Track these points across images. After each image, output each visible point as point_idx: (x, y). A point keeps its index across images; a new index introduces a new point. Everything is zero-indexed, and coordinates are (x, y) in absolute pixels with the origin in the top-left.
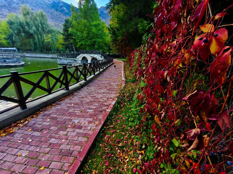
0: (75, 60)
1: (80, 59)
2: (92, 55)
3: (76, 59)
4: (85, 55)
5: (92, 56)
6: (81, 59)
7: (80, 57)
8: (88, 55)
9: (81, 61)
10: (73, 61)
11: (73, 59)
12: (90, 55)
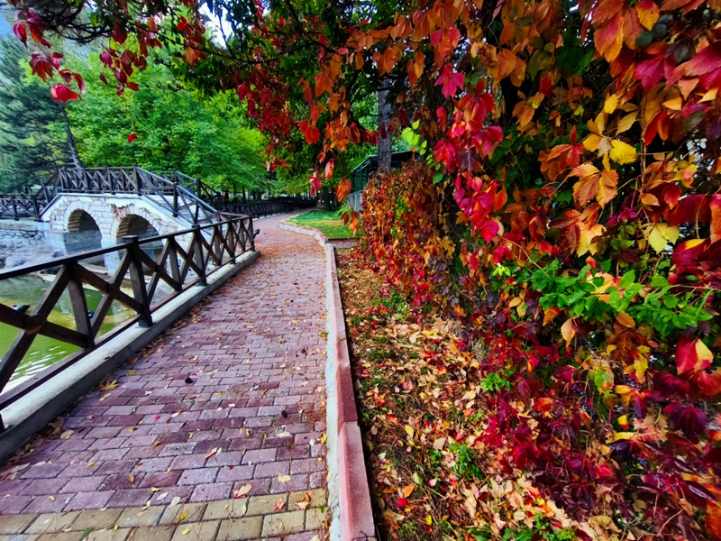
0: (31, 234)
1: (60, 228)
2: (121, 200)
3: (39, 226)
4: (84, 202)
5: (119, 203)
6: (63, 224)
7: (60, 212)
8: (97, 203)
9: (65, 235)
10: (23, 240)
11: (21, 226)
12: (105, 198)
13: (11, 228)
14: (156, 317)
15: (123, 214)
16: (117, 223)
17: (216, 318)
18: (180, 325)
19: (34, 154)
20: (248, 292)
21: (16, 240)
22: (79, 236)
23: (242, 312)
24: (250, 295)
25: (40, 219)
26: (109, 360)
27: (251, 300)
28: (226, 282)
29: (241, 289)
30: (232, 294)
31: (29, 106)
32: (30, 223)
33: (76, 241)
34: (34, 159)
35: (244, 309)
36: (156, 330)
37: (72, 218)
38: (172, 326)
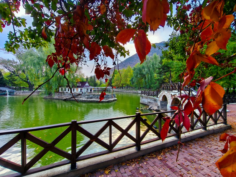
0: (155, 100)
2: (173, 93)
3: (157, 99)
4: (166, 93)
6: (161, 99)
7: (161, 95)
8: (168, 93)
9: (161, 102)
10: (153, 101)
11: (154, 98)
12: (170, 92)
13: (152, 98)
14: (143, 147)
15: (173, 97)
16: (171, 100)
17: (169, 163)
18: (152, 155)
19: (162, 80)
20: (201, 154)
21: (152, 101)
22: (164, 102)
23: (186, 169)
24: (201, 157)
25: (157, 97)
26: (115, 159)
27: (200, 162)
28: (194, 140)
29: (199, 149)
30: (191, 150)
31: (163, 69)
32: (155, 97)
33: (163, 104)
34: (162, 82)
35: (189, 168)
36: (140, 153)
37: (163, 97)
38: (149, 154)
